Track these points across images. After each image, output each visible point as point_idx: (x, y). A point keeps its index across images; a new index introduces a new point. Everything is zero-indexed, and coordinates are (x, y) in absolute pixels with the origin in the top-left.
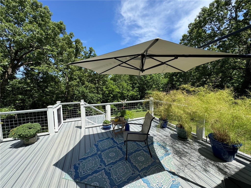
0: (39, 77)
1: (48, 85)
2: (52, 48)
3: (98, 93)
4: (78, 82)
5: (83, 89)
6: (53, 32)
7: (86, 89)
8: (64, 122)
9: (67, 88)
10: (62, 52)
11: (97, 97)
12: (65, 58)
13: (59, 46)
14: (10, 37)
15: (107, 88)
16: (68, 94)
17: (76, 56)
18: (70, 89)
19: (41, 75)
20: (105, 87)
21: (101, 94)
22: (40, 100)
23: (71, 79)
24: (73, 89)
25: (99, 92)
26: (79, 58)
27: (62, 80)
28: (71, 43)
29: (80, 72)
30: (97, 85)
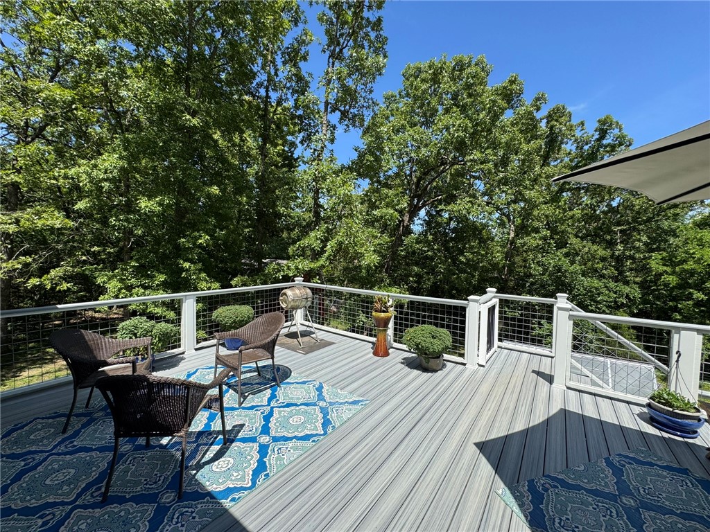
0: (449, 230)
1: (464, 247)
2: (484, 155)
3: (620, 278)
4: (544, 238)
5: (560, 259)
6: (490, 112)
7: (572, 263)
8: (499, 347)
9: (508, 256)
10: (508, 158)
11: (615, 293)
12: (513, 172)
13: (500, 143)
14: (413, 155)
15: (670, 261)
16: (510, 272)
17: (544, 161)
18: (518, 259)
19: (453, 224)
20: (660, 257)
21: (635, 283)
22: (446, 280)
23: (522, 230)
24: (525, 261)
25: (627, 277)
26: (556, 163)
27: (496, 235)
28: (535, 127)
29: (555, 206)
30: (619, 247)
